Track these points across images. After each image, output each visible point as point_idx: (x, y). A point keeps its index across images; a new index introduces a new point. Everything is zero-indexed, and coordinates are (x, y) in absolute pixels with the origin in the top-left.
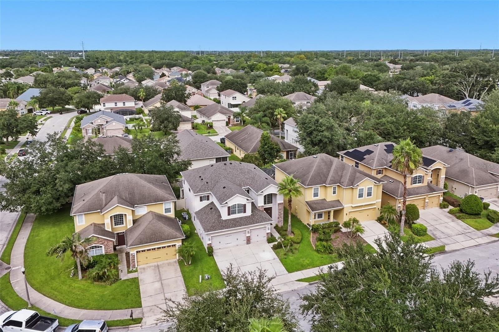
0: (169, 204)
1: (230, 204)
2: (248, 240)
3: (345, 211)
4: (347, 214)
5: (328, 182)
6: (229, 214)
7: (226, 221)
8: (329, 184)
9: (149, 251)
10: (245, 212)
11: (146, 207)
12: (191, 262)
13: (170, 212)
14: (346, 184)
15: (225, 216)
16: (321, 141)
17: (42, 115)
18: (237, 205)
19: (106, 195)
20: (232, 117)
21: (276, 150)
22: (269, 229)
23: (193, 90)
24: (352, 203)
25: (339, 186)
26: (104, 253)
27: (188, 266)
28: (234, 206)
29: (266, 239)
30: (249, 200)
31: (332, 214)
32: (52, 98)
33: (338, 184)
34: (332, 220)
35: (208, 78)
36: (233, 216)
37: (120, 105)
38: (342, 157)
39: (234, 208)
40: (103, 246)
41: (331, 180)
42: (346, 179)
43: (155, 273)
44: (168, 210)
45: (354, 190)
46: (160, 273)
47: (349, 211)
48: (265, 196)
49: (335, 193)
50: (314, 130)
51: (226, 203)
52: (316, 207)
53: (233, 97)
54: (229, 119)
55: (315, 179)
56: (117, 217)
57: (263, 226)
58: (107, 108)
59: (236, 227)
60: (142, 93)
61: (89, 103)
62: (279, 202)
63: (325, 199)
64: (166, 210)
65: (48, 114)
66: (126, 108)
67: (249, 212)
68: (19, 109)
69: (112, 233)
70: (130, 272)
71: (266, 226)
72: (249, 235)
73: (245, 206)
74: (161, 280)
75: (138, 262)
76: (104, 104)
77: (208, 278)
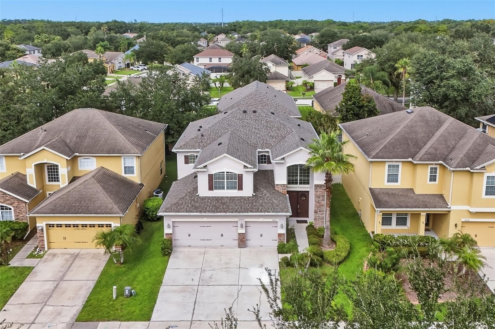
0: (130, 160)
1: (213, 170)
2: (242, 241)
3: (453, 220)
4: (456, 225)
5: (420, 156)
6: (211, 188)
7: (204, 198)
8: (420, 160)
9: (68, 228)
10: (240, 188)
11: (95, 159)
12: (124, 258)
13: (133, 172)
14: (455, 162)
15: (203, 191)
16: (446, 97)
17: (138, 70)
18: (225, 173)
19: (46, 134)
20: (343, 77)
21: (366, 109)
22: (282, 227)
23: (315, 50)
24: (469, 204)
25: (441, 164)
26: (13, 219)
27: (118, 265)
28: (220, 175)
29: (276, 244)
30: (247, 168)
31: (423, 219)
32: (149, 52)
33: (441, 162)
34: (422, 232)
35: (338, 37)
36: (217, 193)
37: (215, 61)
38: (484, 127)
39: (219, 178)
40: (13, 208)
41: (427, 153)
42: (459, 155)
43: (62, 267)
44: (129, 170)
45: (475, 177)
46: (69, 267)
47: (463, 220)
48: (289, 168)
49: (435, 180)
50: (437, 77)
51: (205, 167)
52: (388, 200)
53: (358, 56)
54: (339, 80)
55: (394, 147)
56: (51, 169)
57: (271, 220)
58: (201, 64)
59: (217, 212)
60: (244, 49)
61: (183, 58)
62: (316, 182)
63: (412, 189)
64: (127, 169)
65: (145, 70)
66: (220, 65)
67: (248, 190)
68: (116, 62)
69: (35, 191)
70: (31, 256)
71: (277, 220)
72: (243, 231)
73: (240, 177)
74: (62, 279)
75: (49, 243)
76: (197, 58)
77: (131, 295)
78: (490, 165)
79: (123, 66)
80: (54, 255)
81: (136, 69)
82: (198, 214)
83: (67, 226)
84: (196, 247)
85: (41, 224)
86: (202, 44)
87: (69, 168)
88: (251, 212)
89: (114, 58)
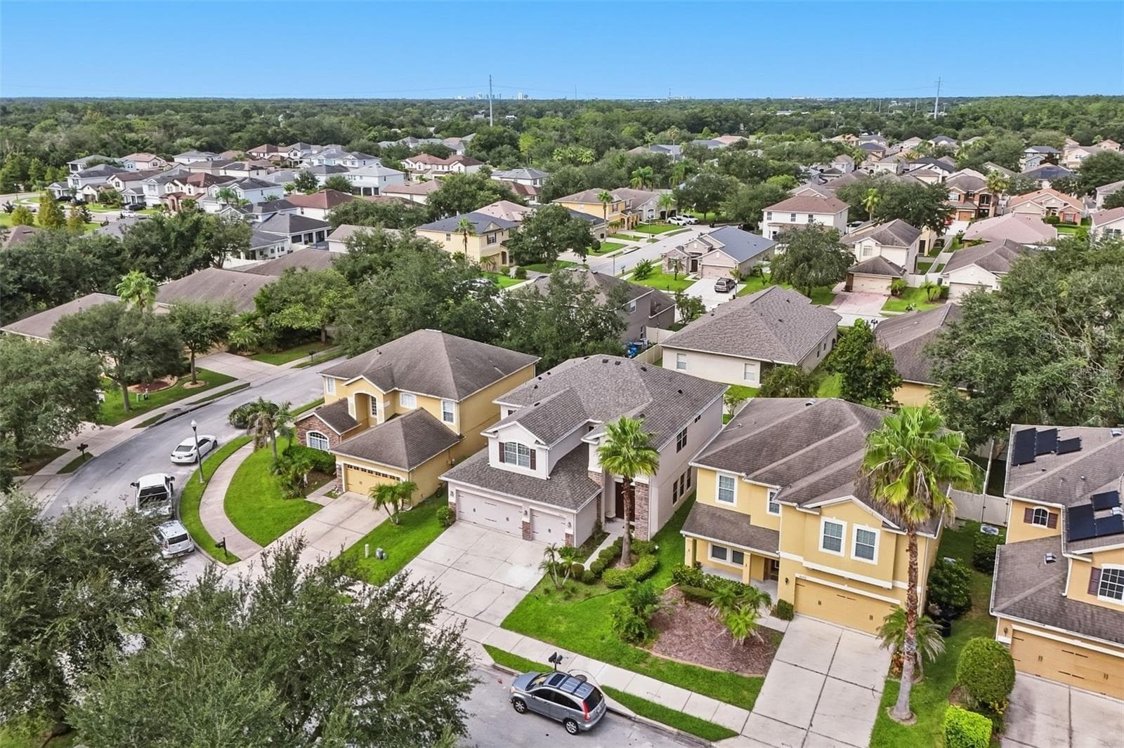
0: (450, 406)
1: (505, 438)
2: (528, 532)
3: (783, 571)
4: (787, 581)
5: (758, 473)
6: (501, 459)
7: (493, 470)
8: (754, 478)
9: (364, 473)
10: (533, 466)
11: (415, 397)
13: (451, 420)
15: (493, 460)
18: (517, 445)
19: (379, 358)
22: (570, 527)
24: (803, 556)
26: (329, 450)
27: (394, 524)
28: (512, 446)
29: (564, 545)
30: (540, 443)
31: (747, 562)
33: (778, 488)
34: (746, 578)
36: (507, 467)
37: (802, 219)
39: (511, 449)
40: (328, 439)
43: (347, 513)
44: (447, 416)
47: (797, 576)
51: (497, 432)
57: (557, 514)
60: (870, 198)
63: (747, 516)
65: (691, 224)
67: (542, 472)
68: (645, 210)
69: (353, 422)
70: (329, 495)
71: (565, 516)
72: (527, 520)
73: (533, 453)
74: (338, 525)
75: (347, 484)
76: (769, 213)
77: (382, 558)
78: (829, 506)
79: (657, 216)
80: (348, 499)
81: (676, 222)
82: (478, 487)
83: (363, 470)
84: (479, 525)
85: (339, 462)
86: (839, 167)
87: (388, 403)
88: (535, 499)
89: (643, 200)
